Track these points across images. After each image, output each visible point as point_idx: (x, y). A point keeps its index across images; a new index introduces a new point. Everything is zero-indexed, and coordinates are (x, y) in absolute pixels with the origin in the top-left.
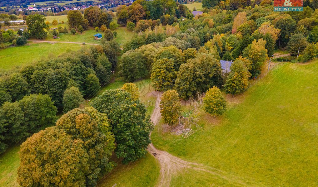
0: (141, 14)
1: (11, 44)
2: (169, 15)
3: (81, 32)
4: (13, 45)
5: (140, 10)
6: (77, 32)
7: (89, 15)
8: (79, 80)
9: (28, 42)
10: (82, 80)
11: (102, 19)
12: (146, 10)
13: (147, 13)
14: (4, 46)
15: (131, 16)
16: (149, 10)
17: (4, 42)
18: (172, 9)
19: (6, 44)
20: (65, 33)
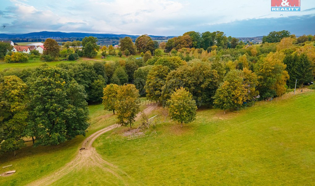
0: (188, 43)
1: (64, 58)
2: (217, 47)
3: (127, 56)
4: (65, 60)
5: (187, 40)
6: (123, 56)
7: (139, 42)
8: (86, 83)
9: (78, 59)
10: (89, 84)
11: (148, 46)
12: (193, 41)
13: (193, 43)
14: (58, 59)
15: (177, 45)
16: (196, 40)
17: (60, 56)
18: (221, 41)
19: (60, 58)
20: (113, 55)
